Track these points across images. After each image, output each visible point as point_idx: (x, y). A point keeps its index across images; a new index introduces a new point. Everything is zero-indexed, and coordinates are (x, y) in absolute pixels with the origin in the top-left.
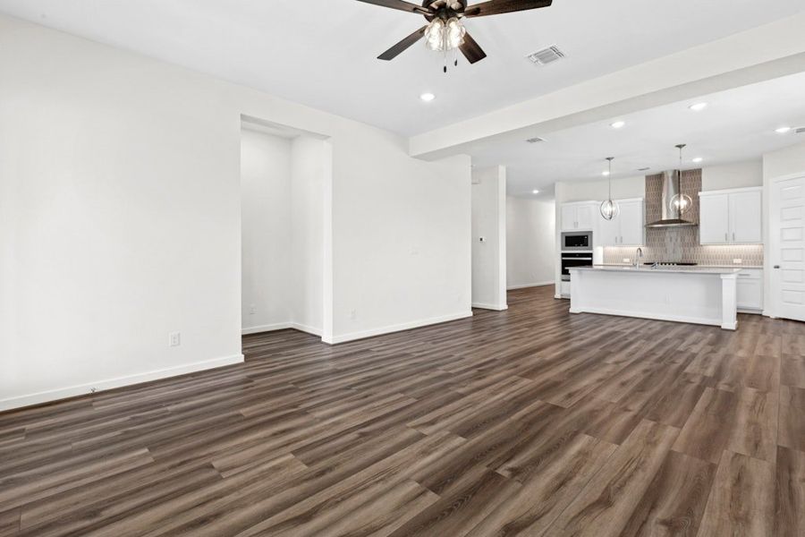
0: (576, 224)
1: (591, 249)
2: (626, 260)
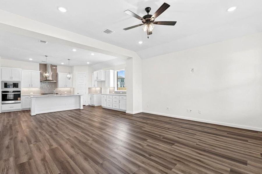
1: (20, 89)
2: (31, 93)
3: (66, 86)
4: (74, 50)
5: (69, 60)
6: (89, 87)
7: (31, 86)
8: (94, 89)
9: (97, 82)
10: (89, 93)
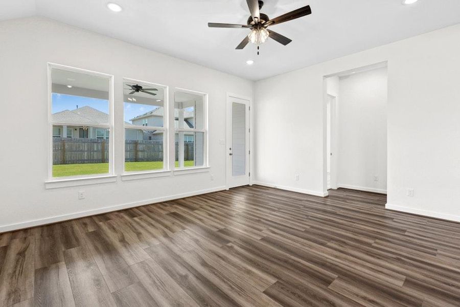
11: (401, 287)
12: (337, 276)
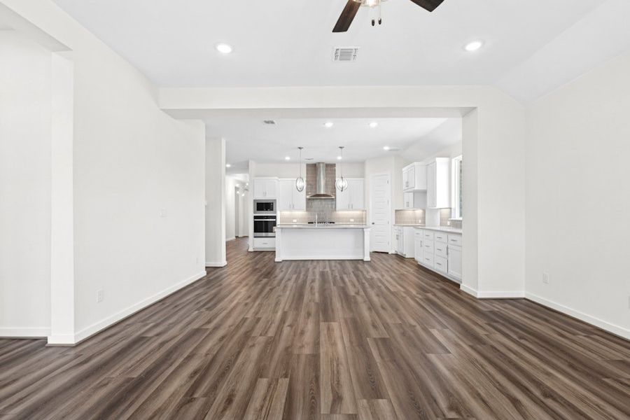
0: (265, 194)
1: (276, 213)
2: (295, 221)
3: (351, 207)
4: (329, 125)
5: (341, 148)
6: (397, 209)
7: (292, 207)
8: (409, 213)
9: (411, 194)
10: (396, 222)
11: (340, 322)
12: (368, 339)
